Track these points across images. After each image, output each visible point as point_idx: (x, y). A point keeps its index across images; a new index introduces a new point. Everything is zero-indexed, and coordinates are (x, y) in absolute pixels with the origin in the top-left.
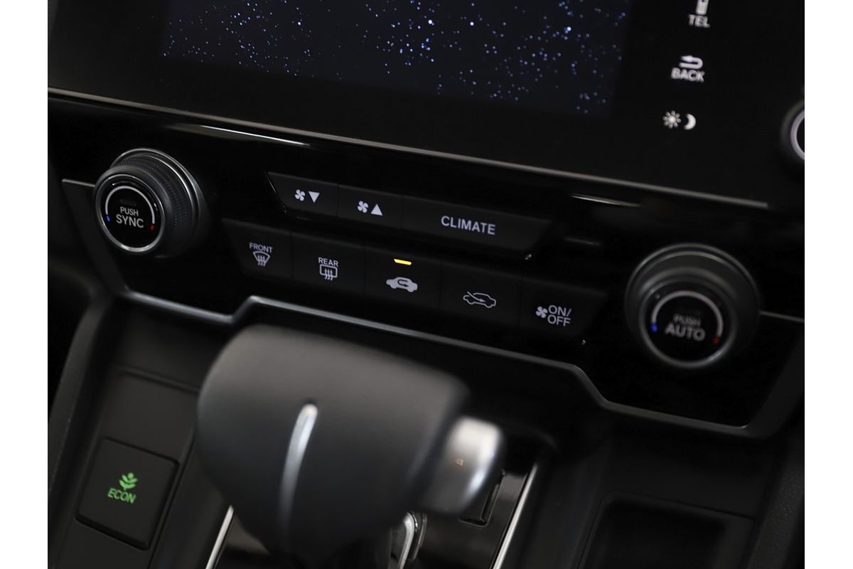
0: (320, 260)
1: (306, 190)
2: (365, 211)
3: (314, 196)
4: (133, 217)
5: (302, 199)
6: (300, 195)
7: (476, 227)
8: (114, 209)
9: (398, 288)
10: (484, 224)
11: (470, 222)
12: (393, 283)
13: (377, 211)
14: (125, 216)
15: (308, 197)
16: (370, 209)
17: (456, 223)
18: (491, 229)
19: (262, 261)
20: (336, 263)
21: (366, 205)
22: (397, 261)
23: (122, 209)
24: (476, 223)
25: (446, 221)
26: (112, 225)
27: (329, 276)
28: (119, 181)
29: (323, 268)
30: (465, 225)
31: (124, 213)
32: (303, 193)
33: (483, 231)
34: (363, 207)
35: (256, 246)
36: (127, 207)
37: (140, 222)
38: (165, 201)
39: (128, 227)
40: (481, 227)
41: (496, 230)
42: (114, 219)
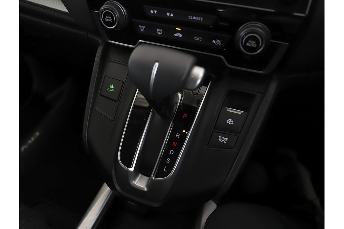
0: (157, 29)
1: (153, 10)
2: (169, 15)
3: (156, 12)
4: (109, 19)
5: (152, 13)
6: (152, 12)
7: (198, 19)
8: (105, 17)
9: (177, 36)
10: (200, 18)
11: (196, 17)
12: (176, 35)
13: (172, 15)
14: (108, 19)
15: (154, 12)
16: (170, 15)
17: (192, 18)
18: (202, 19)
19: (142, 30)
20: (161, 30)
21: (169, 14)
22: (177, 29)
23: (107, 17)
24: (198, 18)
25: (190, 17)
26: (104, 21)
27: (159, 33)
28: (105, 9)
29: (158, 31)
30: (195, 18)
31: (107, 18)
32: (153, 11)
33: (200, 19)
34: (168, 14)
35: (141, 26)
36: (108, 16)
37: (111, 20)
38: (117, 15)
39: (108, 22)
40: (199, 19)
41: (203, 19)
42: (104, 19)
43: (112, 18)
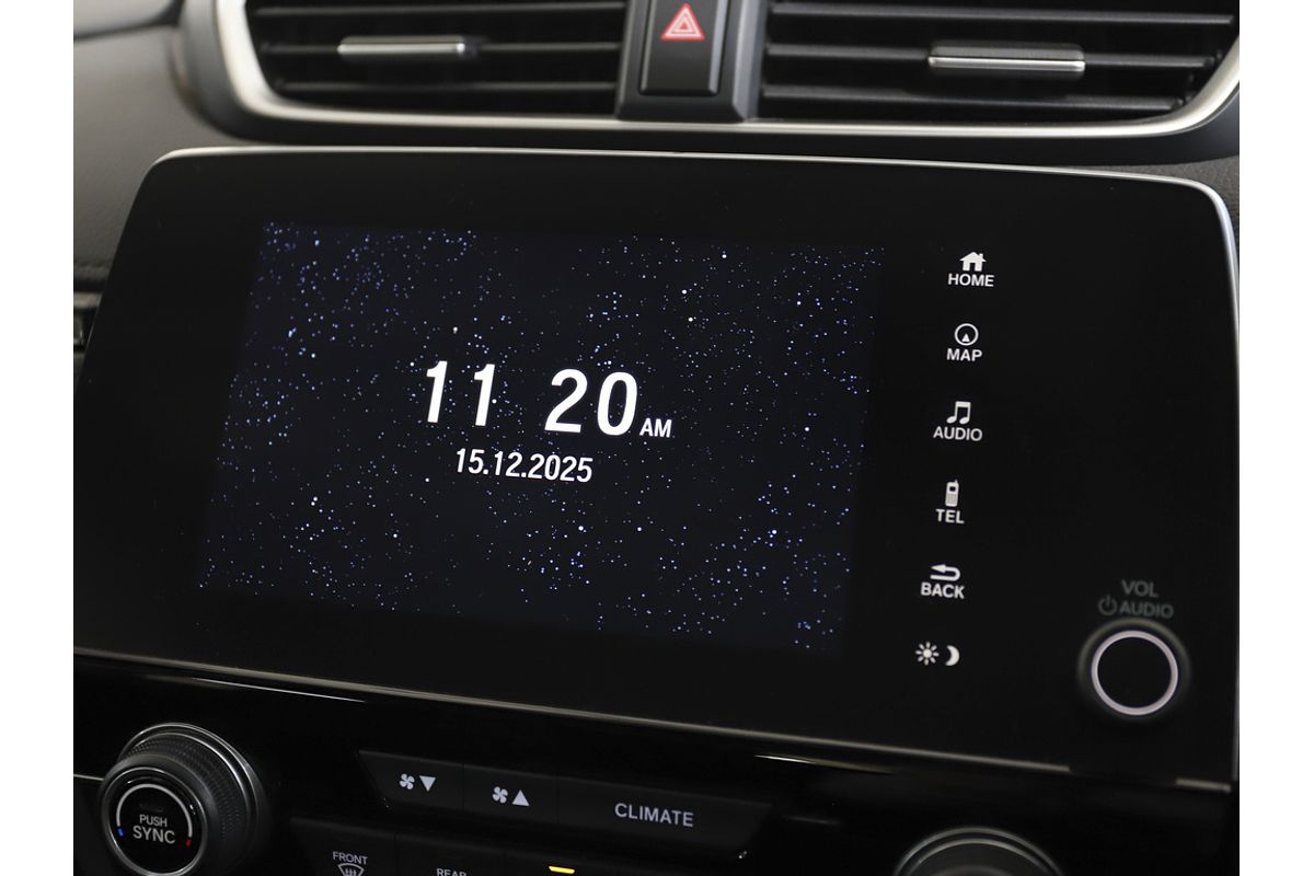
0: (439, 871)
1: (416, 774)
2: (503, 800)
3: (428, 782)
4: (159, 828)
5: (410, 787)
6: (407, 782)
7: (666, 816)
8: (130, 817)
10: (677, 813)
11: (656, 811)
13: (521, 800)
14: (147, 827)
15: (418, 784)
16: (511, 797)
17: (636, 812)
18: (687, 819)
21: (505, 792)
22: (553, 869)
23: (142, 818)
24: (666, 812)
25: (622, 810)
26: (127, 841)
28: (137, 777)
30: (649, 814)
31: (144, 823)
32: (412, 779)
33: (676, 822)
34: (500, 795)
35: (342, 856)
36: (151, 814)
37: (169, 836)
38: (206, 799)
39: (152, 844)
40: (672, 816)
41: (695, 820)
42: (129, 832)
43: (177, 821)
